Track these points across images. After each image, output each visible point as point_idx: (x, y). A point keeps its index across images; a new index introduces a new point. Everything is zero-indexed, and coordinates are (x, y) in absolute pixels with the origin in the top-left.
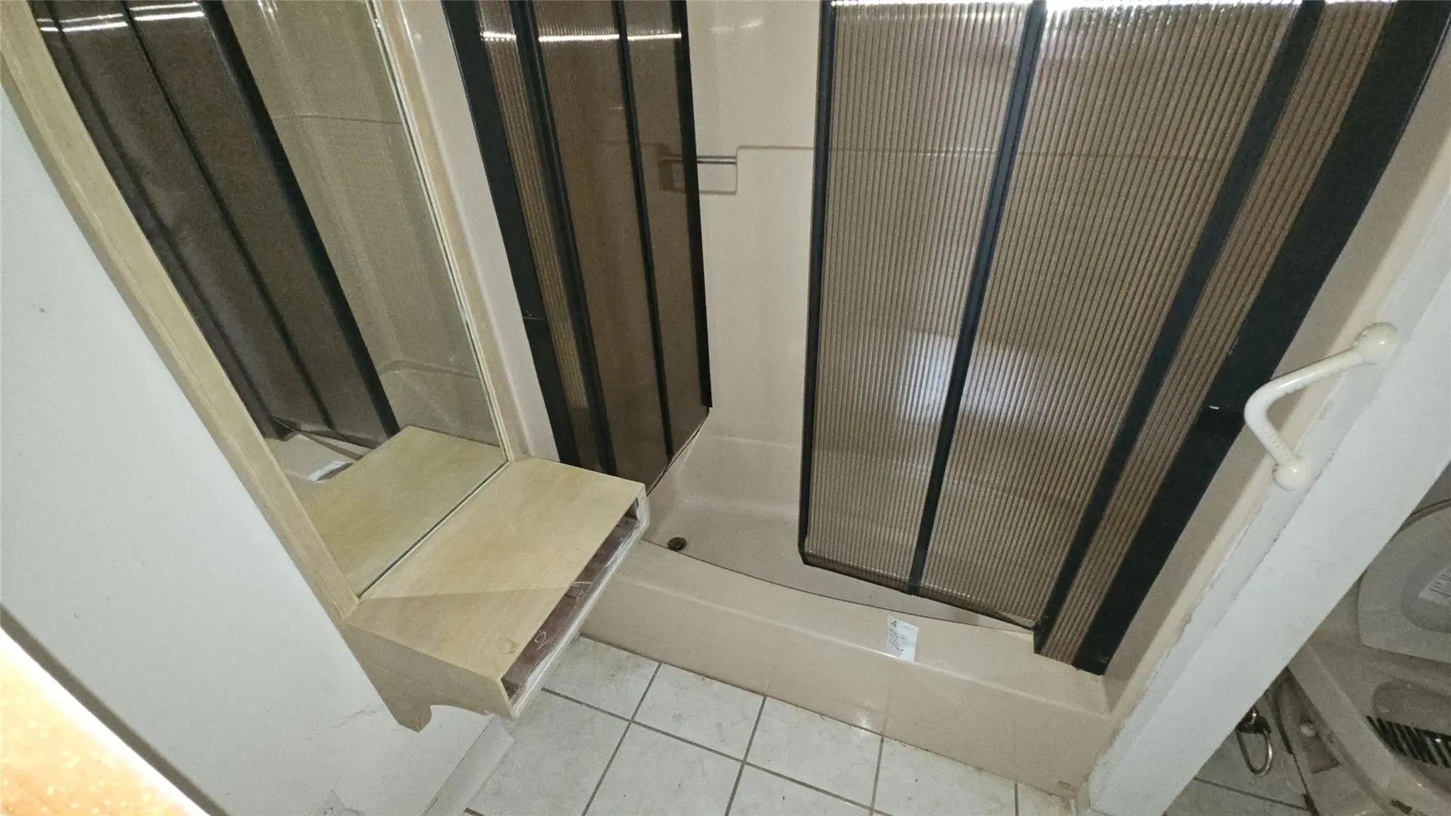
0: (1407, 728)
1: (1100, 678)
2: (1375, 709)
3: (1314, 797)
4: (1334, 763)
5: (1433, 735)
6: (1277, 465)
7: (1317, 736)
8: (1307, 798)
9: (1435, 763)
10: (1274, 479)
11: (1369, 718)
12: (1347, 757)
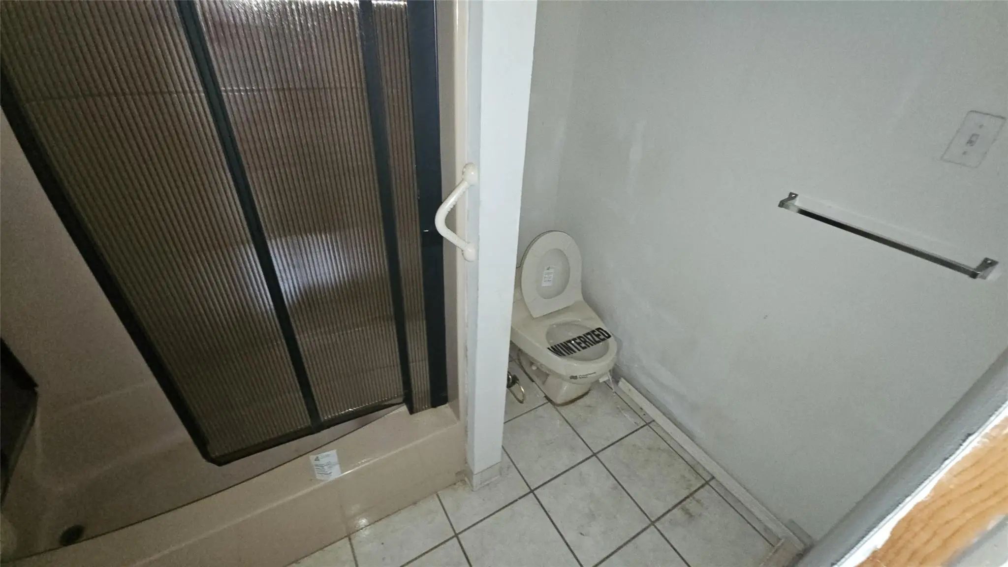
0: (561, 344)
1: (447, 405)
2: (549, 343)
3: (549, 396)
4: (548, 375)
5: (570, 341)
6: (462, 251)
7: (538, 368)
8: (546, 397)
9: (575, 352)
10: (465, 259)
11: (549, 348)
12: (550, 370)
